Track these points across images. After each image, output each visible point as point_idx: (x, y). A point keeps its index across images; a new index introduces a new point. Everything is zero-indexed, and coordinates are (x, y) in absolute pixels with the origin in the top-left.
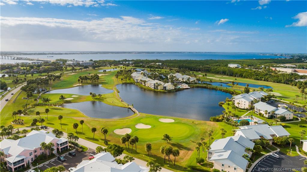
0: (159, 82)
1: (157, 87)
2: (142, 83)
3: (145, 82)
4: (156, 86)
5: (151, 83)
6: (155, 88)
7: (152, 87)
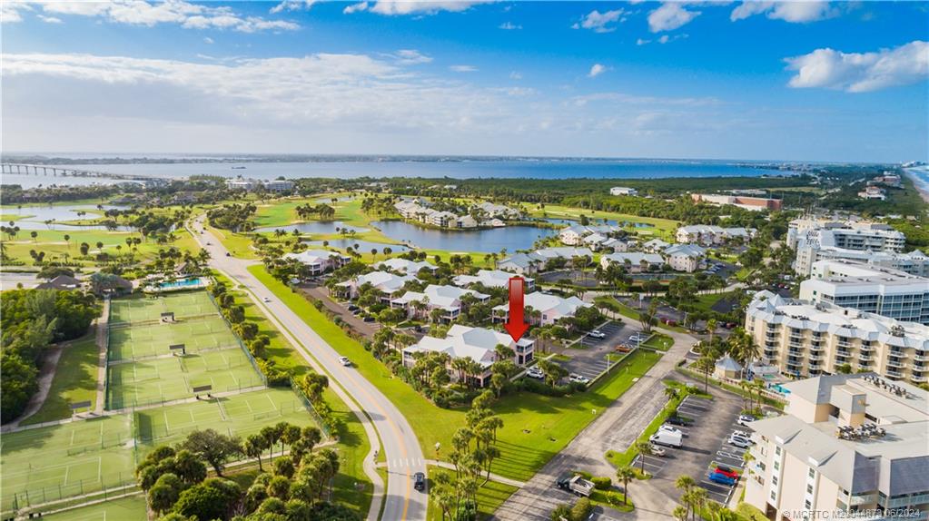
0: (449, 214)
1: (446, 222)
2: (418, 219)
3: (424, 215)
5: (434, 217)
6: (442, 224)
7: (438, 223)
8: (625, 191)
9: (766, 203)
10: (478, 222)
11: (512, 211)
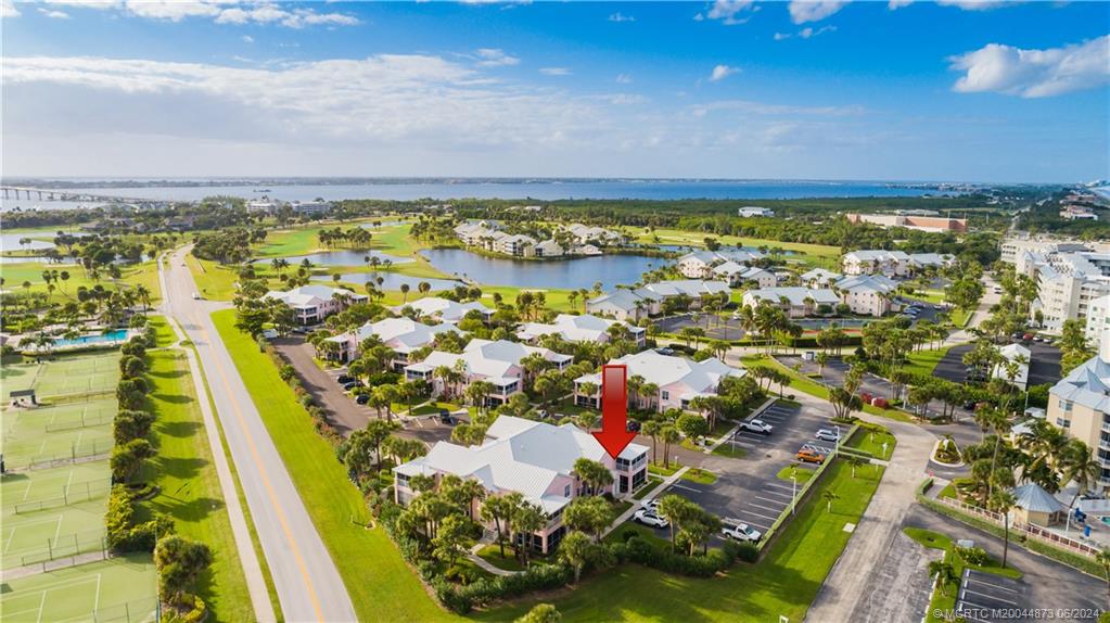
0: (526, 238)
1: (521, 249)
2: (483, 245)
3: (490, 240)
4: (518, 249)
5: (505, 242)
6: (514, 252)
7: (509, 251)
8: (759, 211)
9: (948, 225)
10: (565, 249)
11: (613, 235)
